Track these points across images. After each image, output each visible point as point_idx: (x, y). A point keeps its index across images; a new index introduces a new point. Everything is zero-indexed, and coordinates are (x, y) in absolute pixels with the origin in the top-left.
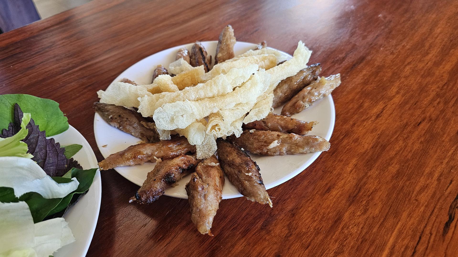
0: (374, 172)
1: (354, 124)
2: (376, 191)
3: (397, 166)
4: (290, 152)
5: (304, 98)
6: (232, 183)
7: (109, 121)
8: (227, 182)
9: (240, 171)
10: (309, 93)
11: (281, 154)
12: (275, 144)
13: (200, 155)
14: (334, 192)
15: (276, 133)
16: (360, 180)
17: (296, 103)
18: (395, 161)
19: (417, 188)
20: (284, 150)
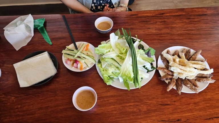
0: (203, 103)
1: (209, 92)
2: (200, 105)
3: (209, 105)
4: (190, 88)
5: (202, 80)
6: (176, 86)
7: (162, 59)
8: (175, 86)
9: (179, 86)
10: (205, 80)
11: (188, 87)
12: (189, 85)
13: (174, 77)
14: (192, 100)
15: (191, 83)
16: (199, 102)
17: (200, 80)
18: (210, 104)
19: (209, 111)
20: (190, 87)
